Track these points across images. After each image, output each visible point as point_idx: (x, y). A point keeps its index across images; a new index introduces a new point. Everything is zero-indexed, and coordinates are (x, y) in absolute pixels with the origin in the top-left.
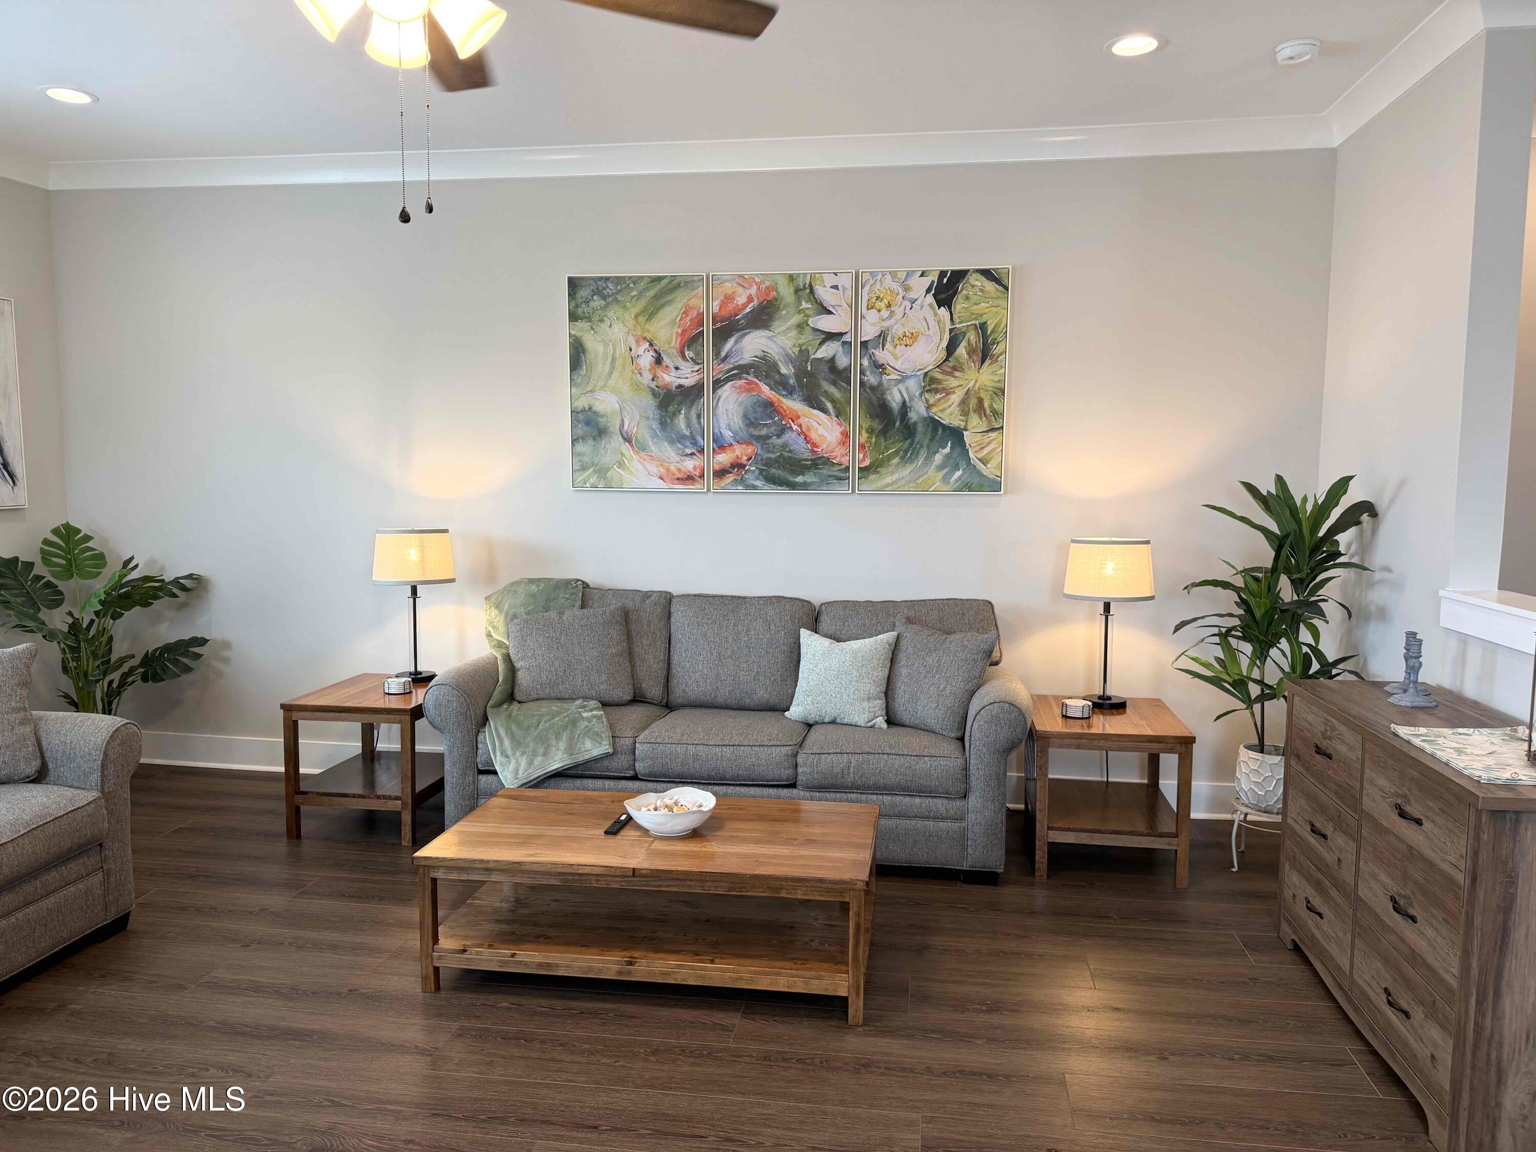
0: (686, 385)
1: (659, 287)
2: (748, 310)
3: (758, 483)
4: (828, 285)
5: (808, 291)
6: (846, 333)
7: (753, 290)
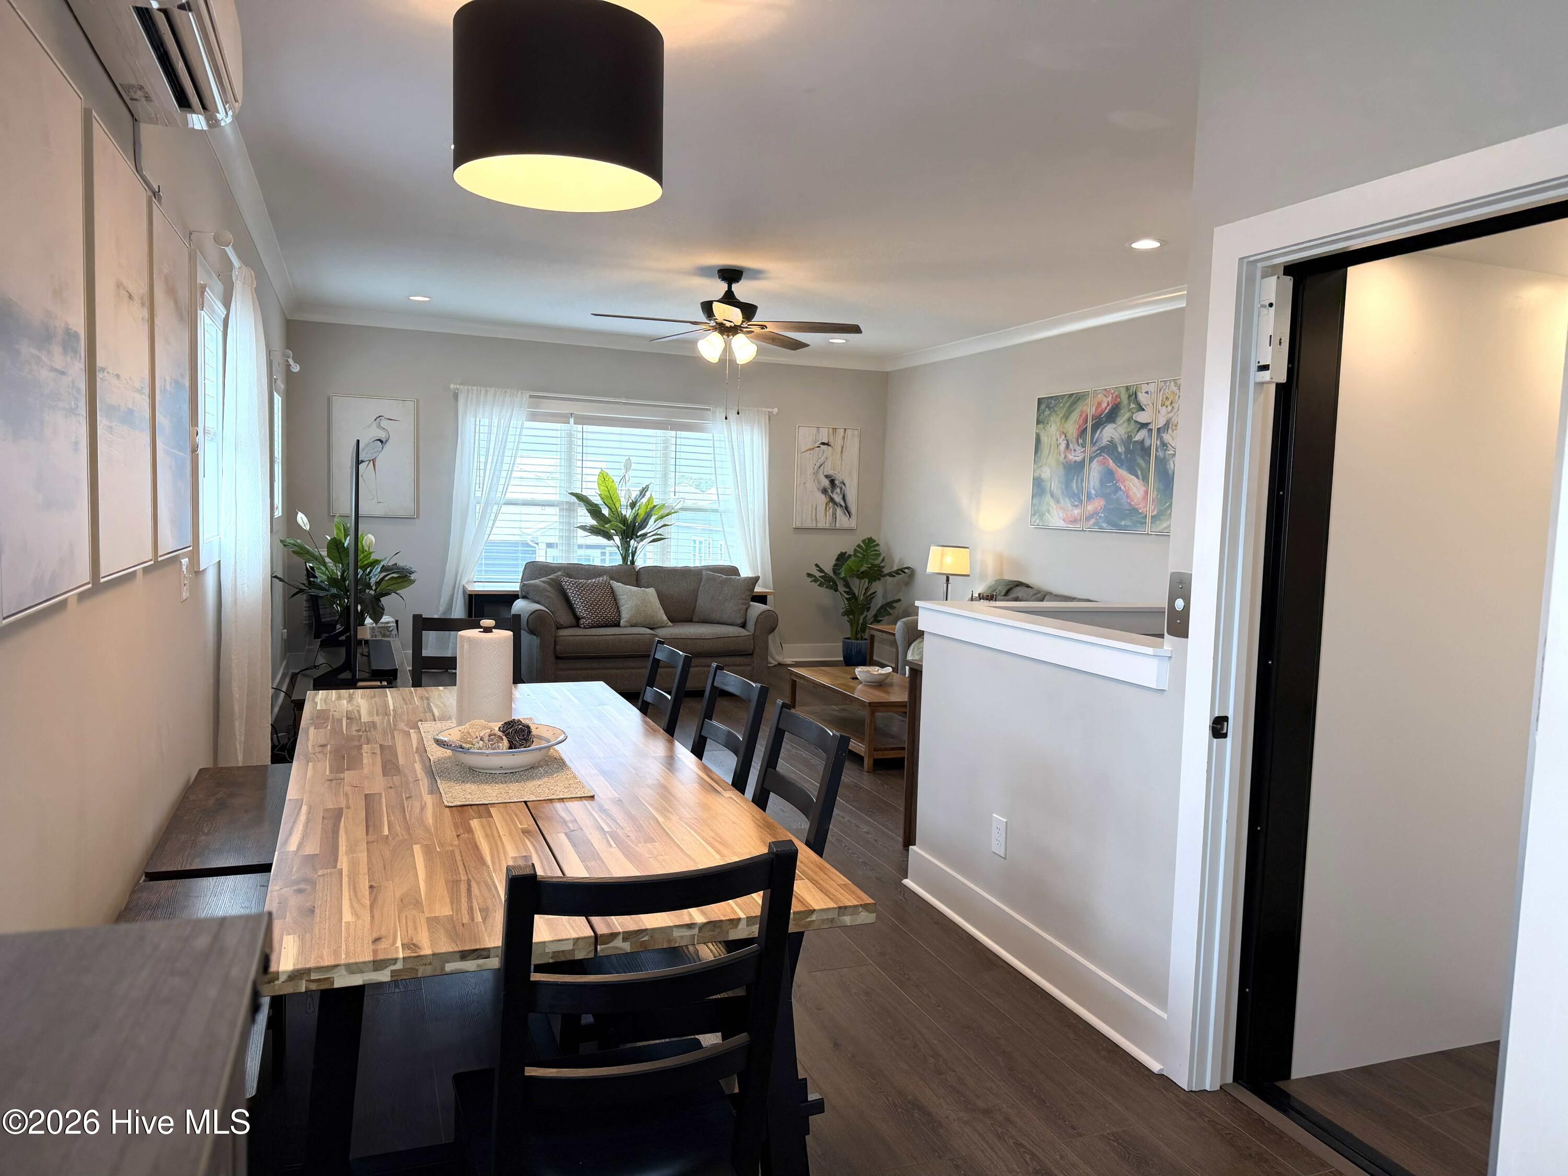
0: (1078, 461)
1: (1071, 400)
2: (1107, 411)
3: (1104, 525)
4: (1144, 391)
5: (1134, 396)
6: (1150, 423)
7: (1110, 399)
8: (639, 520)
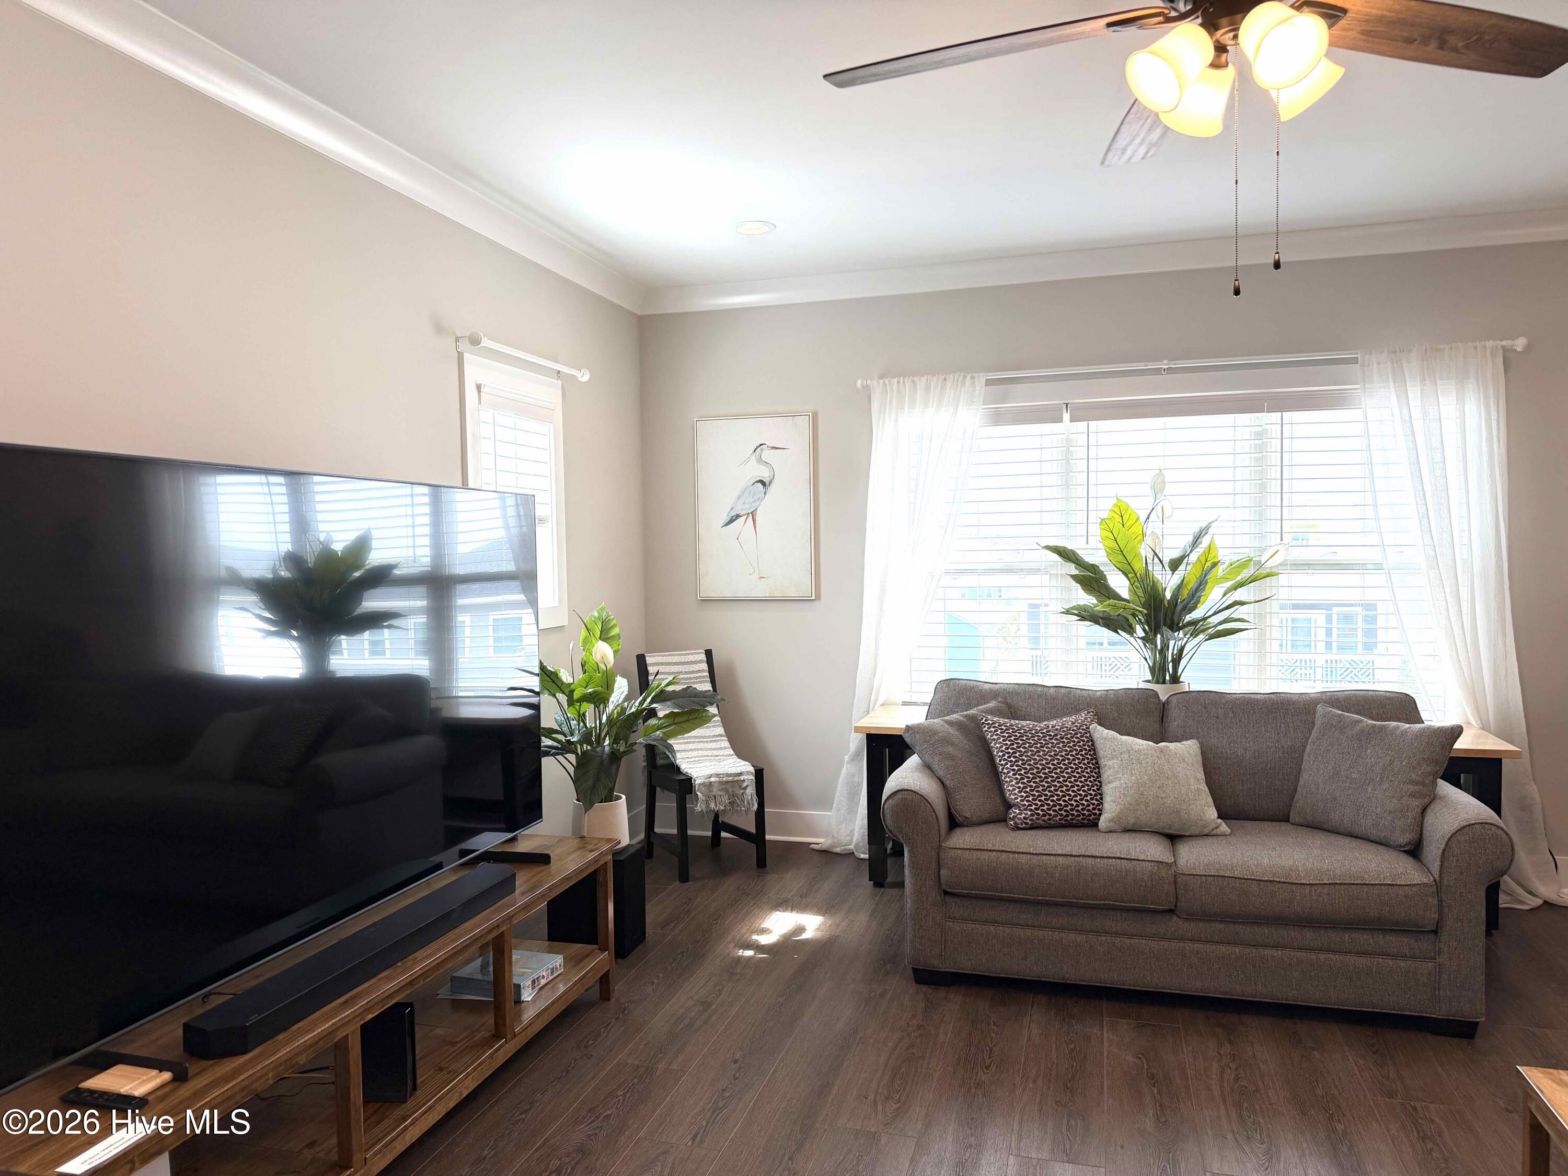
8: (1185, 593)
